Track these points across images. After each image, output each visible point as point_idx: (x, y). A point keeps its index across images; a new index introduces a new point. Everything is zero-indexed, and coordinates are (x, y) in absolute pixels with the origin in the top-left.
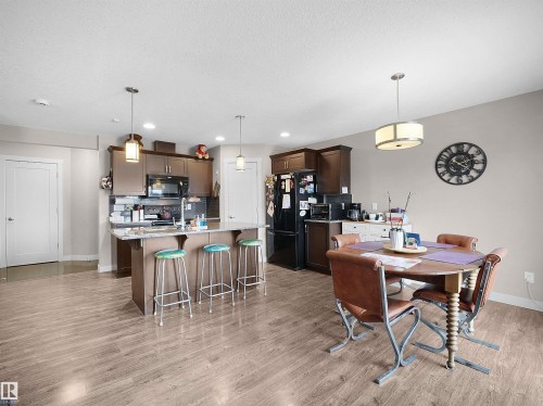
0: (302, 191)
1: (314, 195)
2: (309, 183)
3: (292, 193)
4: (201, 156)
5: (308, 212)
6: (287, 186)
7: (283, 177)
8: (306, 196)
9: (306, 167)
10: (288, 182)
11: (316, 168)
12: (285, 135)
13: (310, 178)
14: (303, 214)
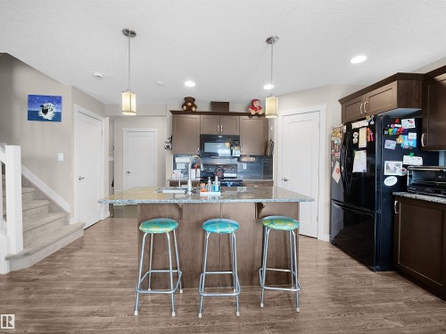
0: (390, 145)
1: (417, 151)
2: (406, 132)
3: (370, 149)
4: (253, 112)
5: (402, 180)
6: (362, 139)
7: (355, 125)
8: (400, 153)
9: (399, 106)
10: (363, 133)
11: (424, 106)
12: (358, 59)
13: (408, 124)
14: (391, 182)
